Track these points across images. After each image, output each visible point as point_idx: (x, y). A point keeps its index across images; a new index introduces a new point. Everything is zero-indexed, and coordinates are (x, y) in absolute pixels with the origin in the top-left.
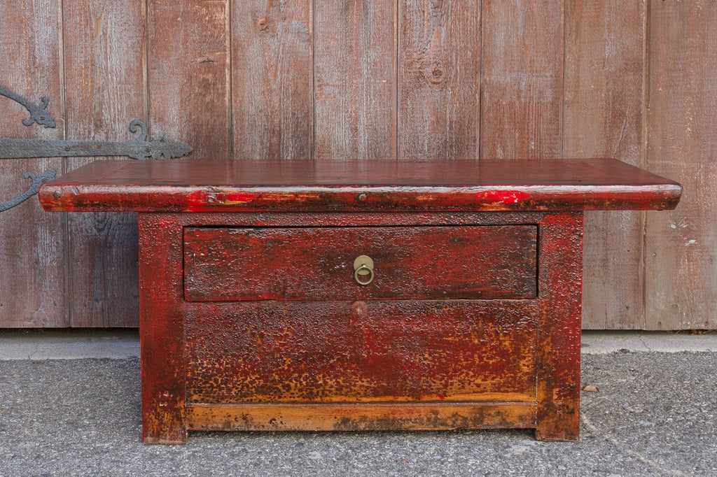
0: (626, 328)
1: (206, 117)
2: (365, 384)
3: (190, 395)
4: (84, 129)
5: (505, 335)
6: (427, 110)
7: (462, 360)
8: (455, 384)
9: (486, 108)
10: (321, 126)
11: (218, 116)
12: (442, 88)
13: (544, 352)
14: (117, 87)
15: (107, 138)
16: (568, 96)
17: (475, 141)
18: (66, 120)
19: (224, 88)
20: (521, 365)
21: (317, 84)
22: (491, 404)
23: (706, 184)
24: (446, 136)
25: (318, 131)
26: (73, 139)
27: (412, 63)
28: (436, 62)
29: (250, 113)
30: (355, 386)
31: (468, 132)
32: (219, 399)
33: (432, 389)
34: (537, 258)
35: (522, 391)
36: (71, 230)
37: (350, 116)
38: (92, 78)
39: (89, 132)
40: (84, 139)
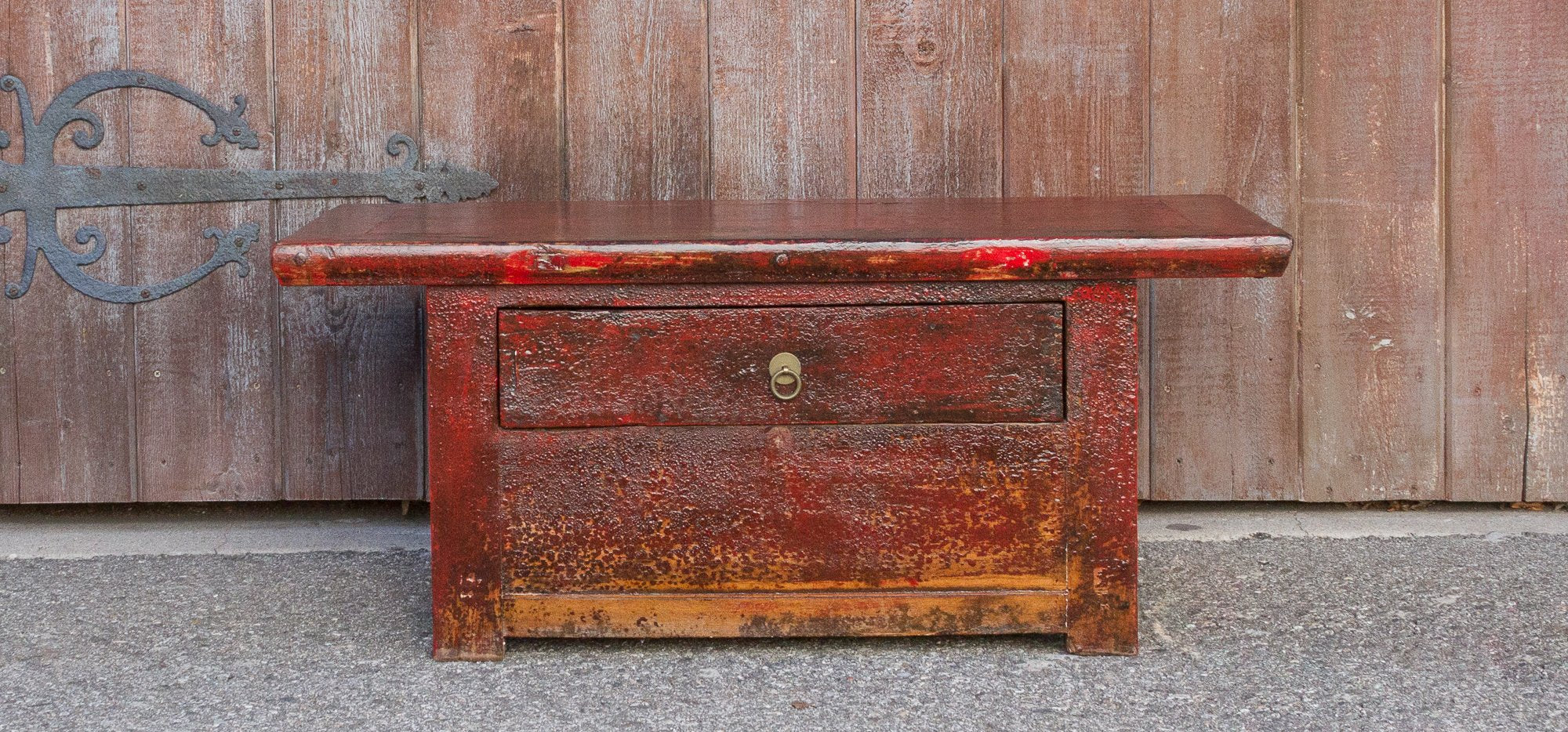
0: (1269, 497)
2: (789, 561)
3: (510, 581)
4: (309, 150)
5: (1014, 481)
6: (908, 113)
7: (946, 521)
8: (934, 562)
9: (1013, 107)
10: (723, 142)
11: (542, 126)
12: (936, 73)
13: (1078, 508)
14: (365, 77)
15: (348, 165)
16: (1159, 85)
17: (994, 166)
18: (278, 135)
19: (552, 76)
20: (1040, 529)
21: (714, 68)
22: (994, 593)
23: (1408, 240)
24: (943, 157)
25: (716, 150)
26: (290, 169)
27: (880, 29)
28: (923, 28)
29: (598, 120)
30: (773, 564)
31: (982, 151)
32: (555, 587)
33: (898, 569)
34: (1064, 356)
35: (1043, 572)
36: (286, 328)
37: (774, 124)
38: (321, 62)
39: (317, 156)
40: (308, 167)
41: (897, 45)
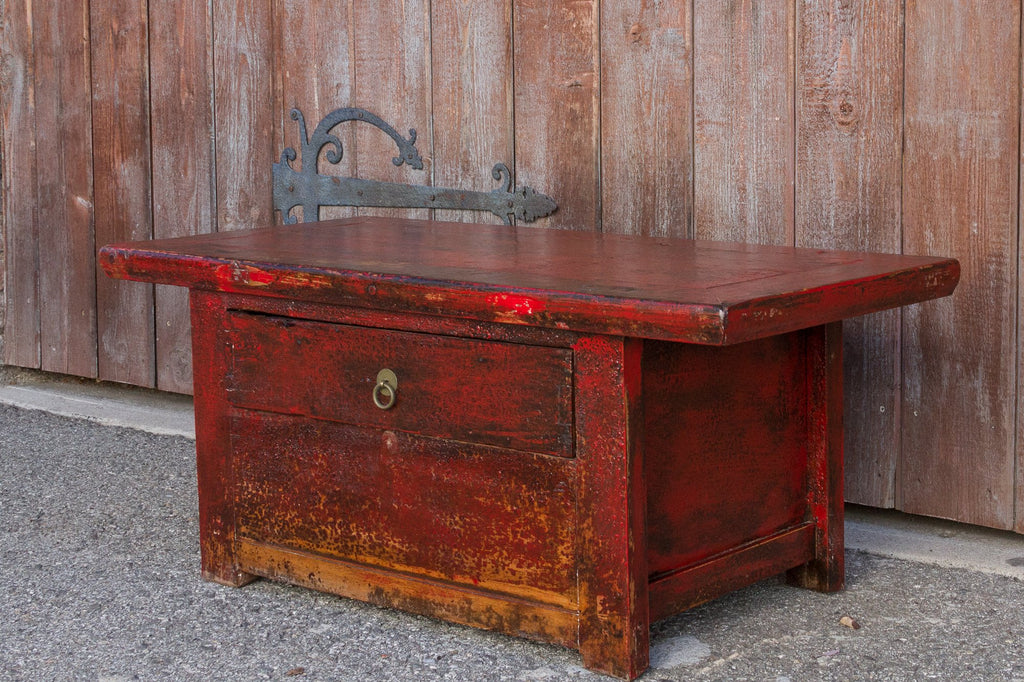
1: (574, 162)
2: (397, 545)
3: (239, 526)
4: (452, 173)
5: (540, 505)
6: (832, 165)
8: (488, 565)
9: (910, 165)
10: (702, 182)
11: (586, 162)
12: (854, 131)
13: (585, 538)
14: (483, 119)
15: (474, 185)
17: (893, 216)
18: (434, 160)
19: (591, 122)
20: (559, 552)
21: (696, 121)
22: (528, 603)
24: (857, 206)
25: (697, 189)
26: (440, 185)
27: (812, 92)
28: (844, 91)
29: (622, 159)
30: (387, 545)
31: (885, 202)
32: (264, 537)
33: (465, 567)
34: (573, 397)
35: (561, 591)
37: (737, 170)
38: (459, 106)
39: (457, 177)
40: (451, 185)
41: (825, 106)
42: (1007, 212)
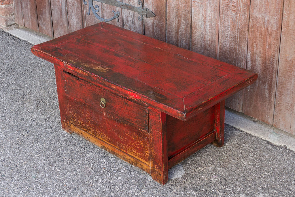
1: (159, 4)
3: (70, 121)
5: (141, 140)
6: (229, 21)
7: (130, 143)
8: (129, 150)
9: (251, 26)
10: (194, 18)
11: (163, 5)
12: (236, 13)
13: (152, 151)
16: (284, 29)
20: (146, 152)
21: (193, 1)
22: (139, 161)
24: (236, 34)
26: (124, 2)
28: (233, 2)
30: (105, 137)
31: (243, 35)
32: (76, 125)
33: (124, 148)
35: (147, 161)
37: (204, 16)
41: (228, 4)
42: (277, 45)
